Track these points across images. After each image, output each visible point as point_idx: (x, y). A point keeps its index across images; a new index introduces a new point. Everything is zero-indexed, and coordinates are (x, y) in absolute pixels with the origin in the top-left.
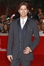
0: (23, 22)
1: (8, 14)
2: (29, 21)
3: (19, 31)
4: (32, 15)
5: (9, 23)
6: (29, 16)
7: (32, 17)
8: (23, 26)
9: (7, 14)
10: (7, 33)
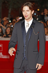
0: (28, 24)
1: (11, 15)
2: (35, 24)
3: (23, 35)
4: (38, 17)
5: (12, 26)
6: (35, 18)
7: (38, 19)
8: (28, 29)
9: (9, 15)
10: (10, 37)
